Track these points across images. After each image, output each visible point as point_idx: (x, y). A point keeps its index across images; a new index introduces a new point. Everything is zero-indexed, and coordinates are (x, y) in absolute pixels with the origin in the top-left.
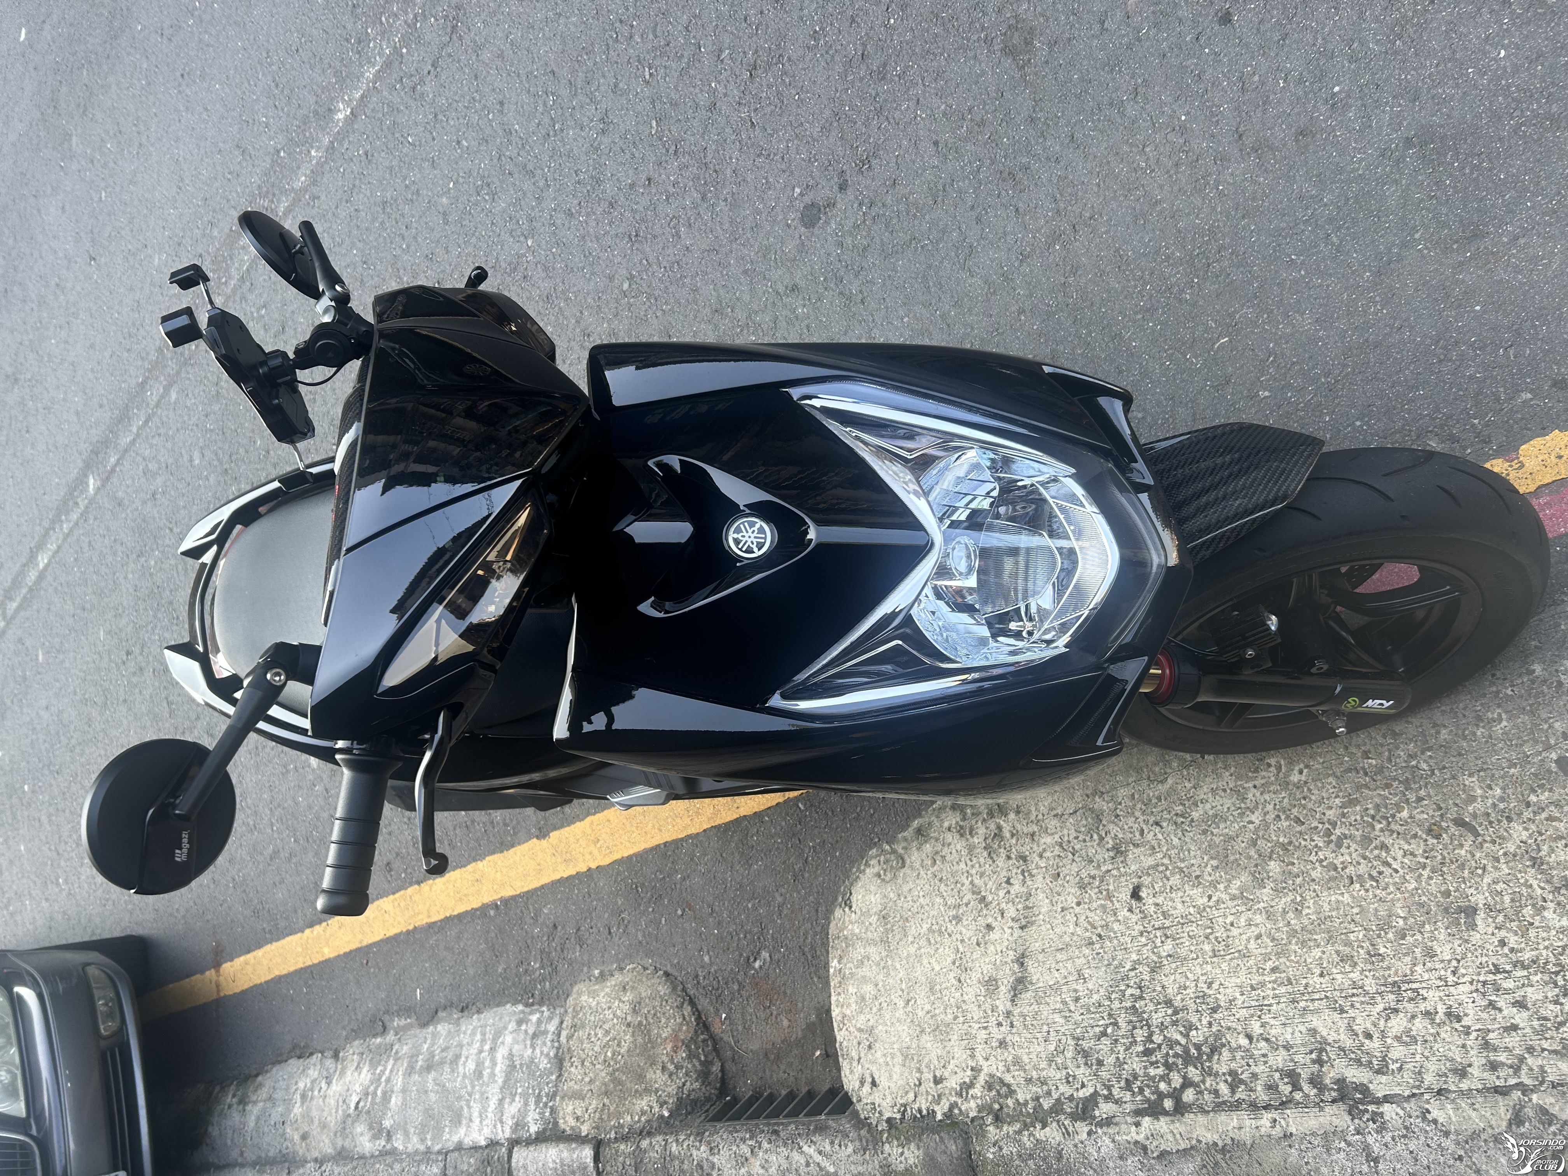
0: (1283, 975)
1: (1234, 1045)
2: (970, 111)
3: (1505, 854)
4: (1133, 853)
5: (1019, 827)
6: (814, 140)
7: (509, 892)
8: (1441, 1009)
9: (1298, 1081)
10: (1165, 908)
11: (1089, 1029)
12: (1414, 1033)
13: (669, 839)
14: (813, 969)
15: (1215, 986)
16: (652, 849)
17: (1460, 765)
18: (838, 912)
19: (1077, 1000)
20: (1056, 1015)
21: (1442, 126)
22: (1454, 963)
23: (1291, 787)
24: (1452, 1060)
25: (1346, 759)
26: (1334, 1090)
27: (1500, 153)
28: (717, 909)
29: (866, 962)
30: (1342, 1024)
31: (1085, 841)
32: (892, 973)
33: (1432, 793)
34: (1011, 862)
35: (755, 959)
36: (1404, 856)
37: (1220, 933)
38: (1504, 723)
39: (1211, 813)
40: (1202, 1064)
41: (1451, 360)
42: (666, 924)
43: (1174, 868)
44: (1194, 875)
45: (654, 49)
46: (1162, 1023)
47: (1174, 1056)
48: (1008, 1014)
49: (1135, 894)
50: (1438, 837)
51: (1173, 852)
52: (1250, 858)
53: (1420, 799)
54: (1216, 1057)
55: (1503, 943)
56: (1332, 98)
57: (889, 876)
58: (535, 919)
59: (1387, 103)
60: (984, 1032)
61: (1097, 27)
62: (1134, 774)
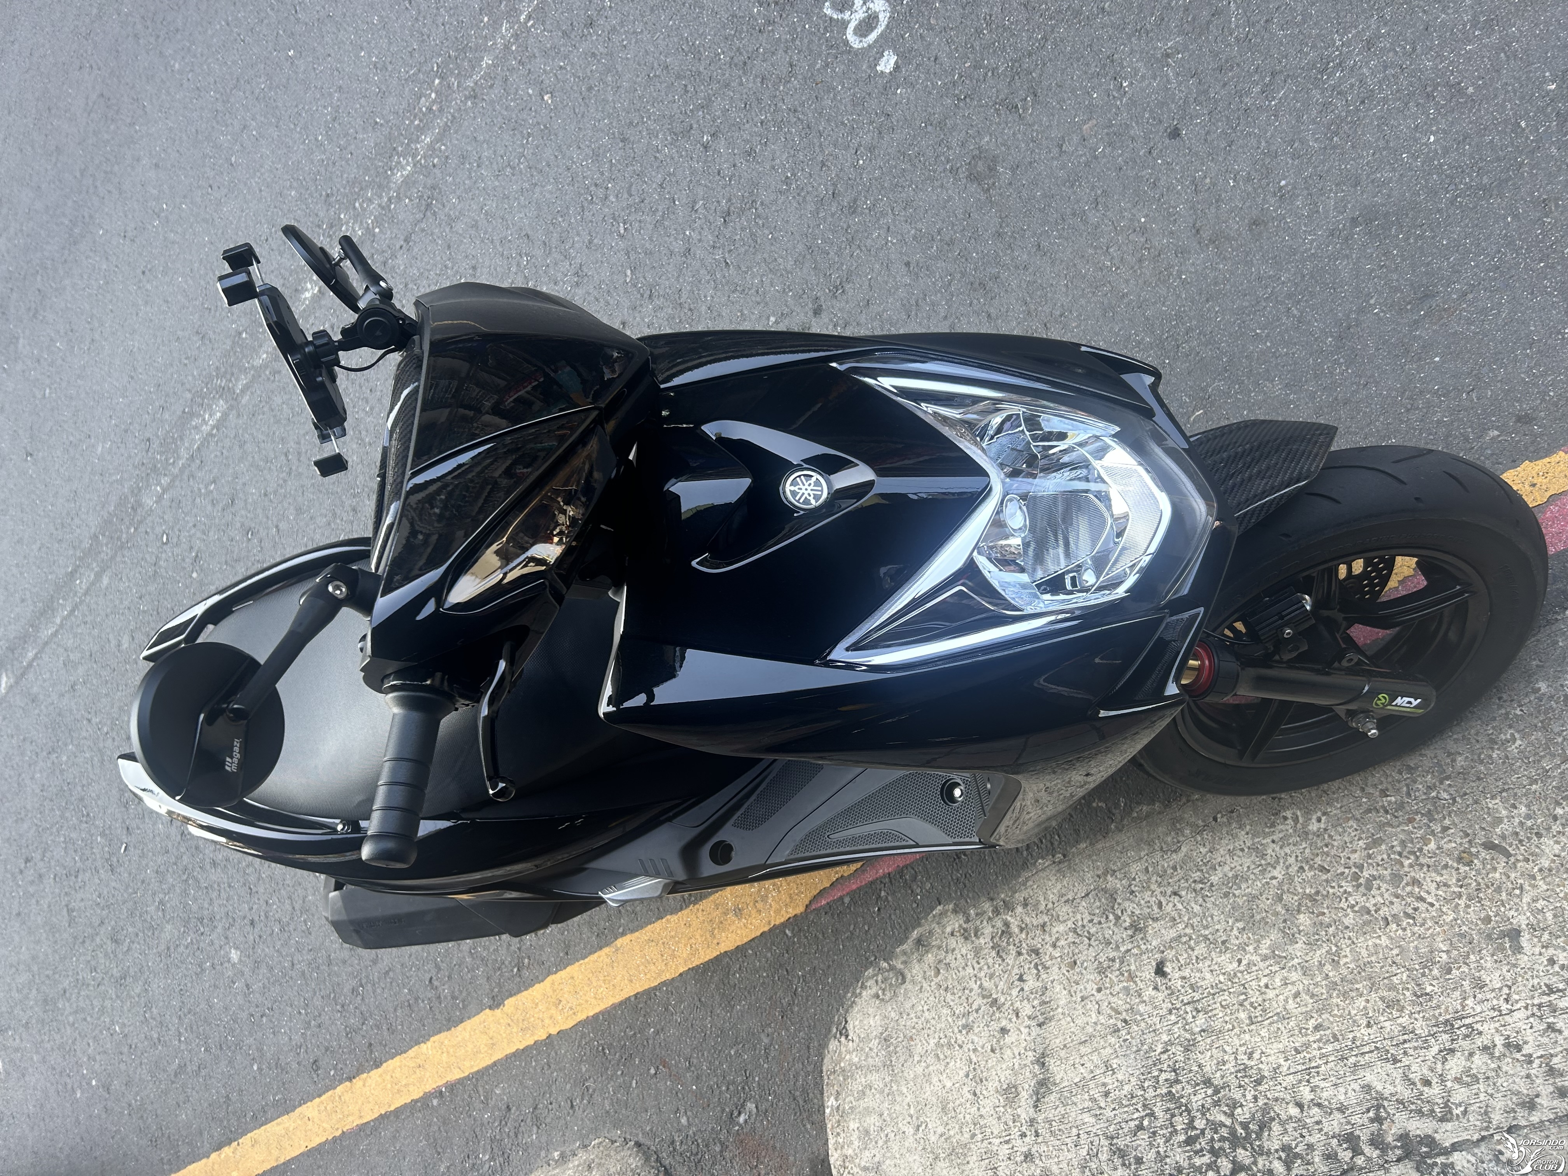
0: (1328, 1032)
1: (1283, 1117)
2: (939, 233)
3: (1541, 870)
4: (1153, 927)
5: (1027, 920)
6: (788, 273)
7: (456, 1075)
8: (1499, 1041)
9: (1358, 1145)
10: (1193, 981)
11: (1123, 1126)
12: (1475, 1071)
13: (640, 990)
14: (805, 1115)
15: (1256, 1056)
16: (621, 1004)
17: (1481, 789)
18: (833, 1045)
19: (1107, 1094)
20: (1085, 1115)
21: (1383, 205)
22: (1506, 990)
23: (1310, 837)
24: (1518, 1093)
25: (1364, 800)
26: (1398, 1147)
27: (1439, 223)
28: (695, 1061)
29: (868, 1092)
30: (1397, 1075)
31: (1100, 923)
32: (899, 1099)
33: (1456, 820)
34: (1022, 958)
35: (740, 1114)
36: (1437, 889)
37: (1255, 997)
38: (1518, 742)
39: (1230, 875)
40: (1251, 1144)
41: (1418, 408)
42: (637, 1087)
43: (1198, 936)
44: (1220, 940)
45: (629, 206)
46: (1203, 1106)
47: (1219, 1141)
48: (1032, 1122)
49: (1160, 971)
50: (1469, 864)
51: (1195, 921)
52: (1276, 914)
53: (1445, 829)
54: (1266, 1134)
55: (1552, 961)
56: (1280, 191)
57: (888, 995)
58: (485, 1103)
59: (1331, 190)
60: (1006, 1146)
61: (1055, 151)
62: (1146, 847)
